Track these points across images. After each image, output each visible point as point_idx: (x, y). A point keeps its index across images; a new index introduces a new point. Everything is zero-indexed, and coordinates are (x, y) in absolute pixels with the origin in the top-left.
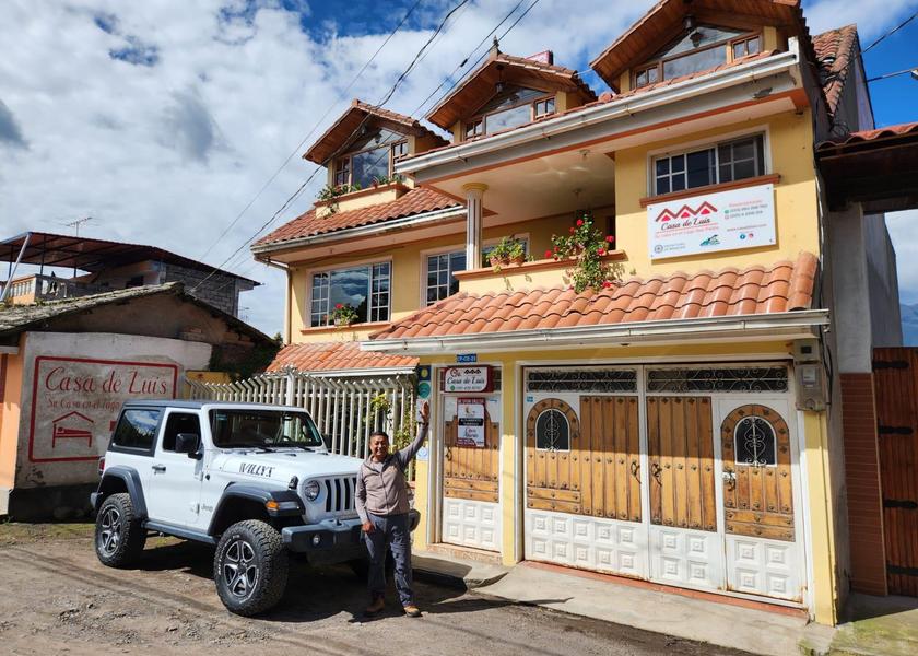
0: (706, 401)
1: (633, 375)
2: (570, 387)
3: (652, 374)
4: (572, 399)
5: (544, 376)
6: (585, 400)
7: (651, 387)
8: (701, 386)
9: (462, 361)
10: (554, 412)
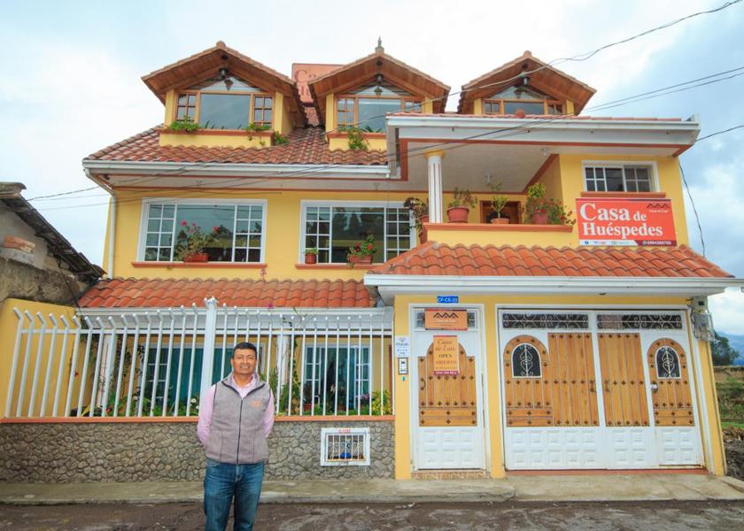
0: (636, 336)
1: (586, 317)
2: (539, 326)
3: (599, 317)
4: (542, 335)
5: (518, 317)
6: (552, 336)
7: (600, 326)
8: (633, 326)
9: (444, 302)
10: (528, 346)
